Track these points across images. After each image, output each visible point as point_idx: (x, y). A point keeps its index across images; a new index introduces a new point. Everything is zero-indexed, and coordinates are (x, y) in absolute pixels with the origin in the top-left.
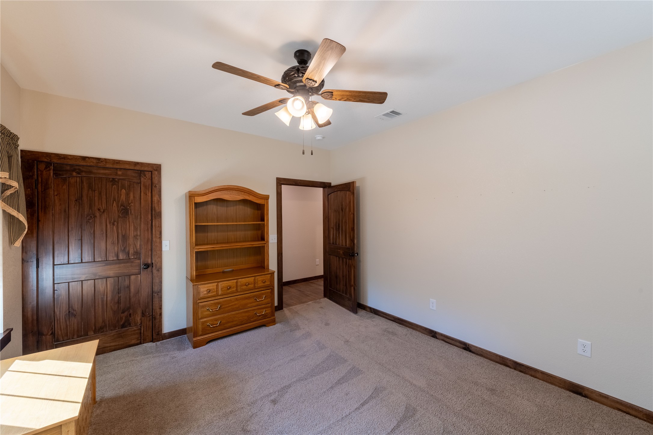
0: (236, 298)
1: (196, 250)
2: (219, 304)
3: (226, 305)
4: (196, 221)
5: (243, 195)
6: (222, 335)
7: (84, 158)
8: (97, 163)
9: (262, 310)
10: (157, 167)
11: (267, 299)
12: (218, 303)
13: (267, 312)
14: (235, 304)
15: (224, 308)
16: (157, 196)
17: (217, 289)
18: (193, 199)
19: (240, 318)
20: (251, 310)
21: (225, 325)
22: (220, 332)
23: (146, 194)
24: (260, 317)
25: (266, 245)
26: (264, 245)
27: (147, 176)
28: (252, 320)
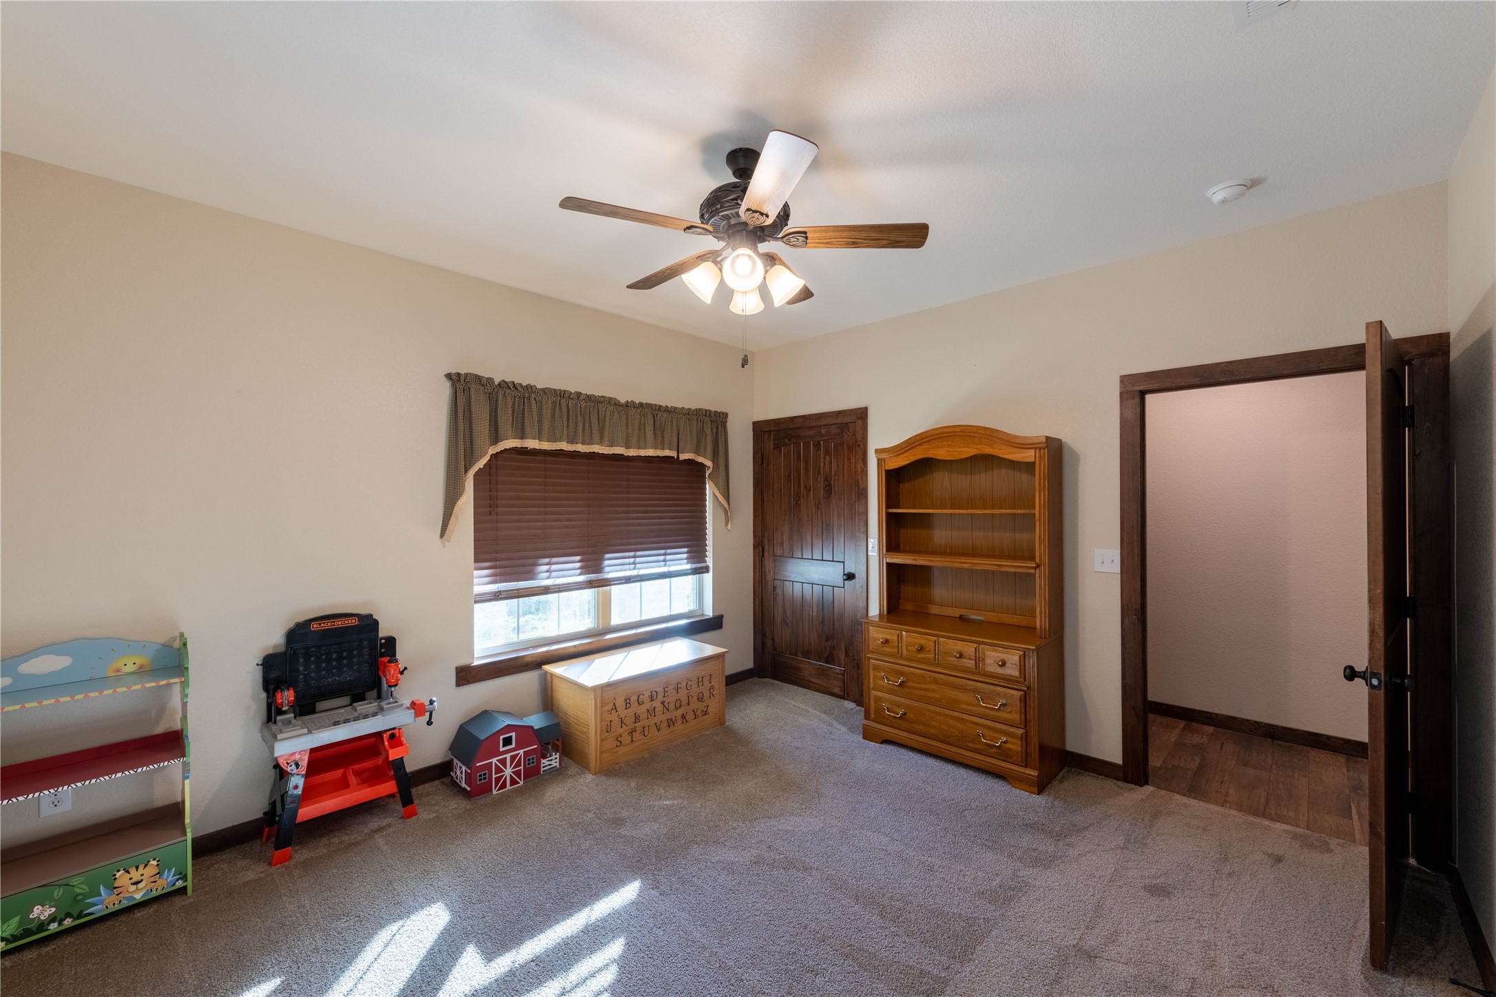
0: (934, 678)
1: (888, 561)
2: (902, 676)
3: (915, 683)
4: (888, 507)
5: (977, 444)
6: (908, 743)
7: (793, 419)
8: (804, 422)
9: (996, 735)
10: (862, 413)
11: (1009, 712)
12: (902, 674)
13: (1008, 746)
14: (933, 691)
15: (910, 687)
16: (861, 462)
17: (898, 643)
18: (883, 463)
19: (942, 726)
20: (968, 721)
21: (914, 725)
22: (905, 734)
23: (850, 460)
24: (992, 750)
25: (1038, 571)
26: (1033, 571)
27: (851, 430)
28: (970, 745)
